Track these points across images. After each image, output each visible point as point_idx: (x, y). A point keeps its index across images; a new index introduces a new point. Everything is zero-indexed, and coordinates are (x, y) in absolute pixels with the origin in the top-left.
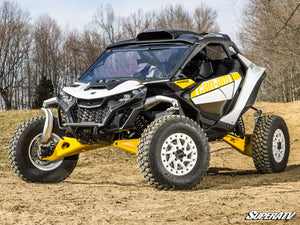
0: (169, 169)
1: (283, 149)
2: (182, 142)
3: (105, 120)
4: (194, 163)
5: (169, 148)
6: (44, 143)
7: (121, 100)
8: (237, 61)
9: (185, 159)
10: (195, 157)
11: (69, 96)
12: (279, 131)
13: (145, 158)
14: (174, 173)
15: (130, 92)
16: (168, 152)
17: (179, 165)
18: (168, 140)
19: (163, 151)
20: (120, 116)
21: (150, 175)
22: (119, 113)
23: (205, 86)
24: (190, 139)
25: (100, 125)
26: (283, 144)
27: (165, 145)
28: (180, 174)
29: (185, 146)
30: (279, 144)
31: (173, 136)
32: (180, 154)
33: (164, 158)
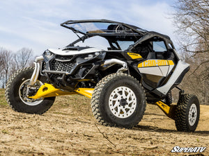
0: (113, 112)
1: (195, 118)
2: (126, 94)
3: (72, 70)
4: (133, 111)
5: (116, 96)
6: (31, 86)
7: (86, 58)
8: (172, 54)
9: (127, 107)
10: (134, 106)
11: (52, 53)
12: (194, 105)
13: (96, 101)
14: (117, 115)
15: (93, 53)
16: (115, 100)
17: (121, 110)
18: (116, 90)
19: (111, 98)
20: (84, 69)
21: (99, 114)
22: (83, 67)
23: (149, 62)
24: (132, 92)
25: (67, 73)
26: (196, 114)
27: (113, 94)
28: (121, 116)
29: (128, 97)
30: (193, 113)
31: (120, 88)
32: (123, 102)
33: (110, 103)
